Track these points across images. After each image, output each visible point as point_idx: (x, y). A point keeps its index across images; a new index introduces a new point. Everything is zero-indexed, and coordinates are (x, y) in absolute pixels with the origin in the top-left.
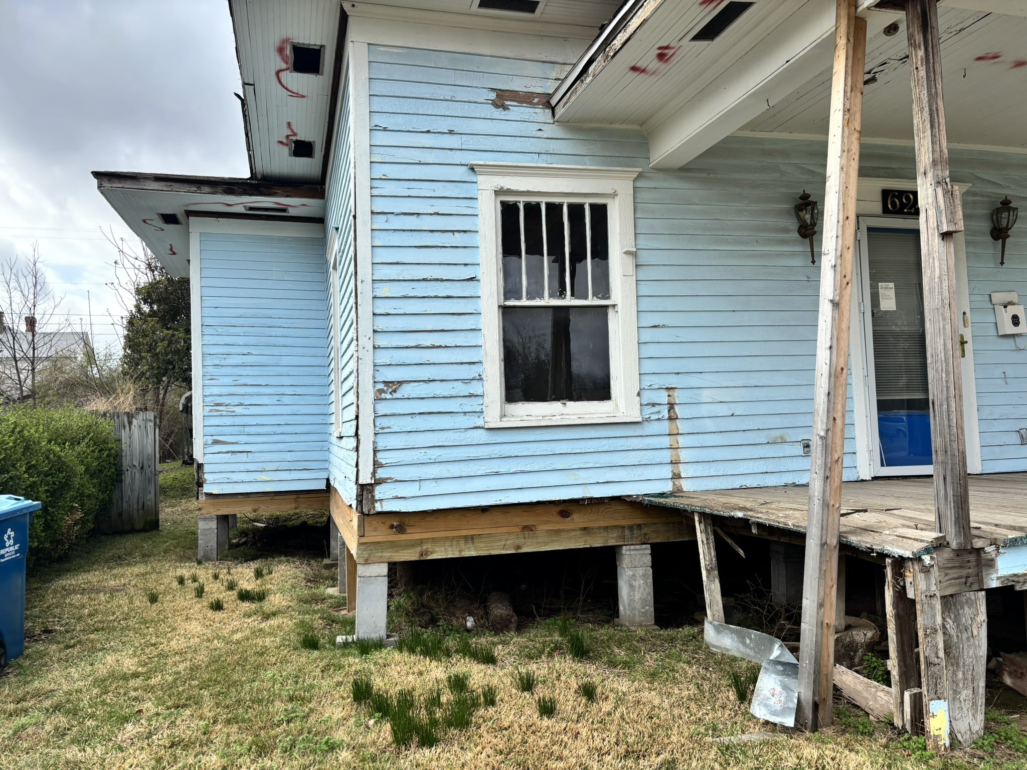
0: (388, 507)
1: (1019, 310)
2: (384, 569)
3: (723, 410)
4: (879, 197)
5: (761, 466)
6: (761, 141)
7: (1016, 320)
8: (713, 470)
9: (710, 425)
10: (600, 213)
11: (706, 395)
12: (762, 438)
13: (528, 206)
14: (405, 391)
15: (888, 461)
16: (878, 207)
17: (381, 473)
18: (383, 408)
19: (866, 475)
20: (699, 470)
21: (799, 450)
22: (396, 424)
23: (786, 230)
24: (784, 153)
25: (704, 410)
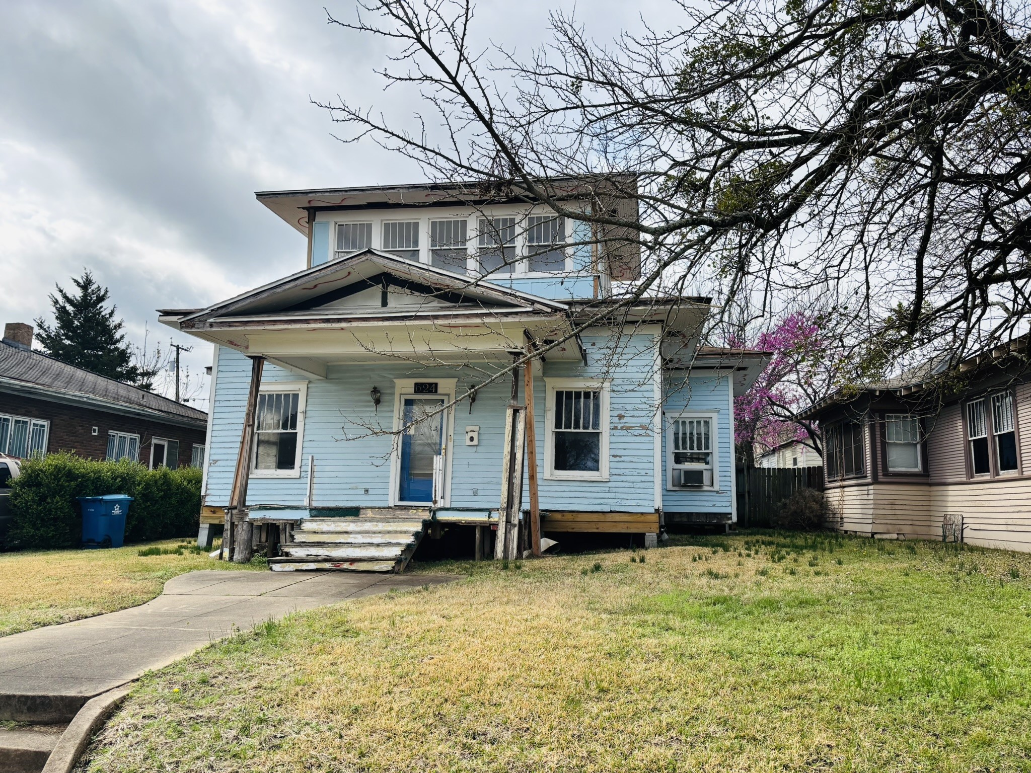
0: (209, 504)
1: (475, 435)
2: (208, 526)
3: (334, 474)
4: (413, 386)
5: (346, 498)
6: (363, 365)
7: (472, 439)
8: (325, 498)
9: (327, 480)
10: (296, 396)
11: (327, 468)
12: (348, 486)
13: (269, 395)
14: (218, 463)
15: (402, 499)
16: (412, 391)
17: (208, 492)
18: (211, 469)
19: (392, 505)
20: (321, 498)
21: (363, 492)
22: (215, 475)
23: (369, 401)
24: (373, 370)
25: (325, 474)
